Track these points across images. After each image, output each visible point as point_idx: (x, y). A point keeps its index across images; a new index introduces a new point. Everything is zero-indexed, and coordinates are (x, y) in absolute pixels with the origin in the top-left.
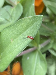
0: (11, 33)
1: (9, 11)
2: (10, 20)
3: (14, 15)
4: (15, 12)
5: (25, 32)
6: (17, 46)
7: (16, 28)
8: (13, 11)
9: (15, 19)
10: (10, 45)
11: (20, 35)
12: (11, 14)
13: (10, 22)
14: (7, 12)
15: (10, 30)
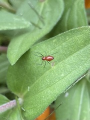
0: (52, 51)
1: (36, 8)
2: (41, 25)
3: (47, 16)
4: (48, 9)
5: (81, 50)
6: (63, 75)
7: (64, 44)
8: (44, 7)
9: (49, 23)
10: (47, 72)
11: (70, 55)
12: (40, 13)
13: (40, 28)
14: (33, 9)
15: (49, 46)
